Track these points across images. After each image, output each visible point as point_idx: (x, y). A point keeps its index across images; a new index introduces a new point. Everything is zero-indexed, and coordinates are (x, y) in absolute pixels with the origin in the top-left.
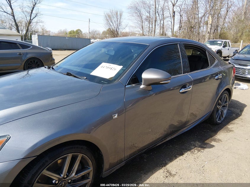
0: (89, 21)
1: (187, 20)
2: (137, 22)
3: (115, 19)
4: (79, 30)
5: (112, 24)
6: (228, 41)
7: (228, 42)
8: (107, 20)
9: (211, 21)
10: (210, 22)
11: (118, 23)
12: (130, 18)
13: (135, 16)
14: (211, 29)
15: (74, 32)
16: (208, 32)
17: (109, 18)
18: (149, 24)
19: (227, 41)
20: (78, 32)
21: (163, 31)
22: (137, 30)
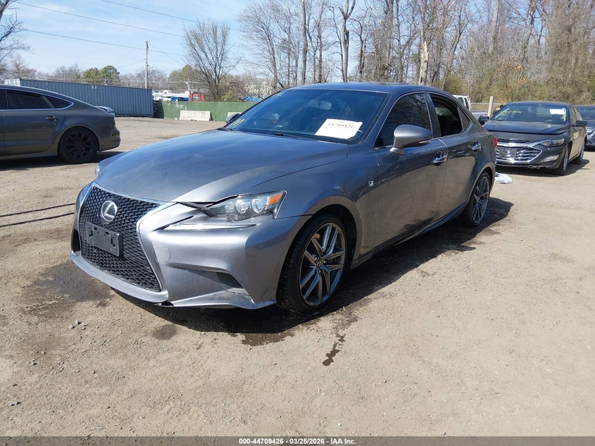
0: (146, 47)
1: (374, 50)
2: (261, 52)
3: (212, 45)
4: (111, 68)
5: (203, 56)
6: (466, 97)
7: (465, 99)
8: (192, 45)
9: (427, 54)
10: (425, 55)
11: (219, 54)
12: (245, 43)
13: (255, 38)
14: (426, 72)
15: (97, 72)
16: (422, 78)
17: (196, 41)
18: (289, 58)
19: (463, 97)
20: (109, 72)
21: (321, 75)
22: (261, 70)
